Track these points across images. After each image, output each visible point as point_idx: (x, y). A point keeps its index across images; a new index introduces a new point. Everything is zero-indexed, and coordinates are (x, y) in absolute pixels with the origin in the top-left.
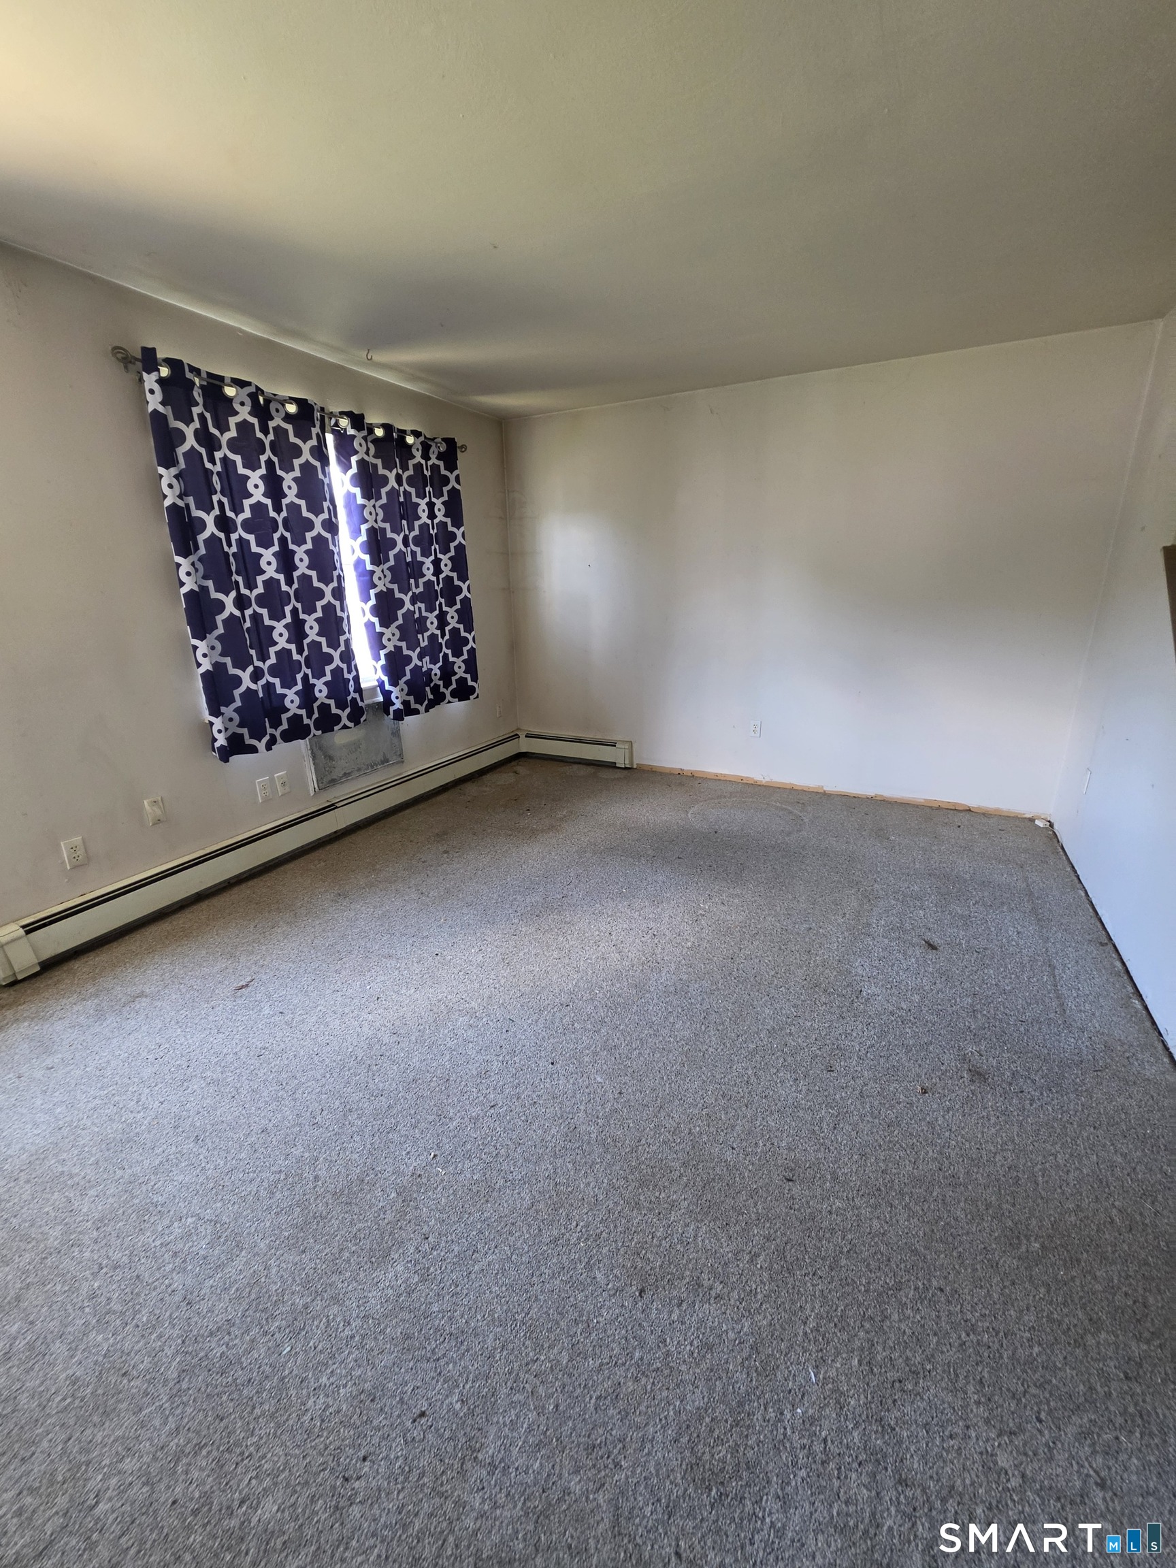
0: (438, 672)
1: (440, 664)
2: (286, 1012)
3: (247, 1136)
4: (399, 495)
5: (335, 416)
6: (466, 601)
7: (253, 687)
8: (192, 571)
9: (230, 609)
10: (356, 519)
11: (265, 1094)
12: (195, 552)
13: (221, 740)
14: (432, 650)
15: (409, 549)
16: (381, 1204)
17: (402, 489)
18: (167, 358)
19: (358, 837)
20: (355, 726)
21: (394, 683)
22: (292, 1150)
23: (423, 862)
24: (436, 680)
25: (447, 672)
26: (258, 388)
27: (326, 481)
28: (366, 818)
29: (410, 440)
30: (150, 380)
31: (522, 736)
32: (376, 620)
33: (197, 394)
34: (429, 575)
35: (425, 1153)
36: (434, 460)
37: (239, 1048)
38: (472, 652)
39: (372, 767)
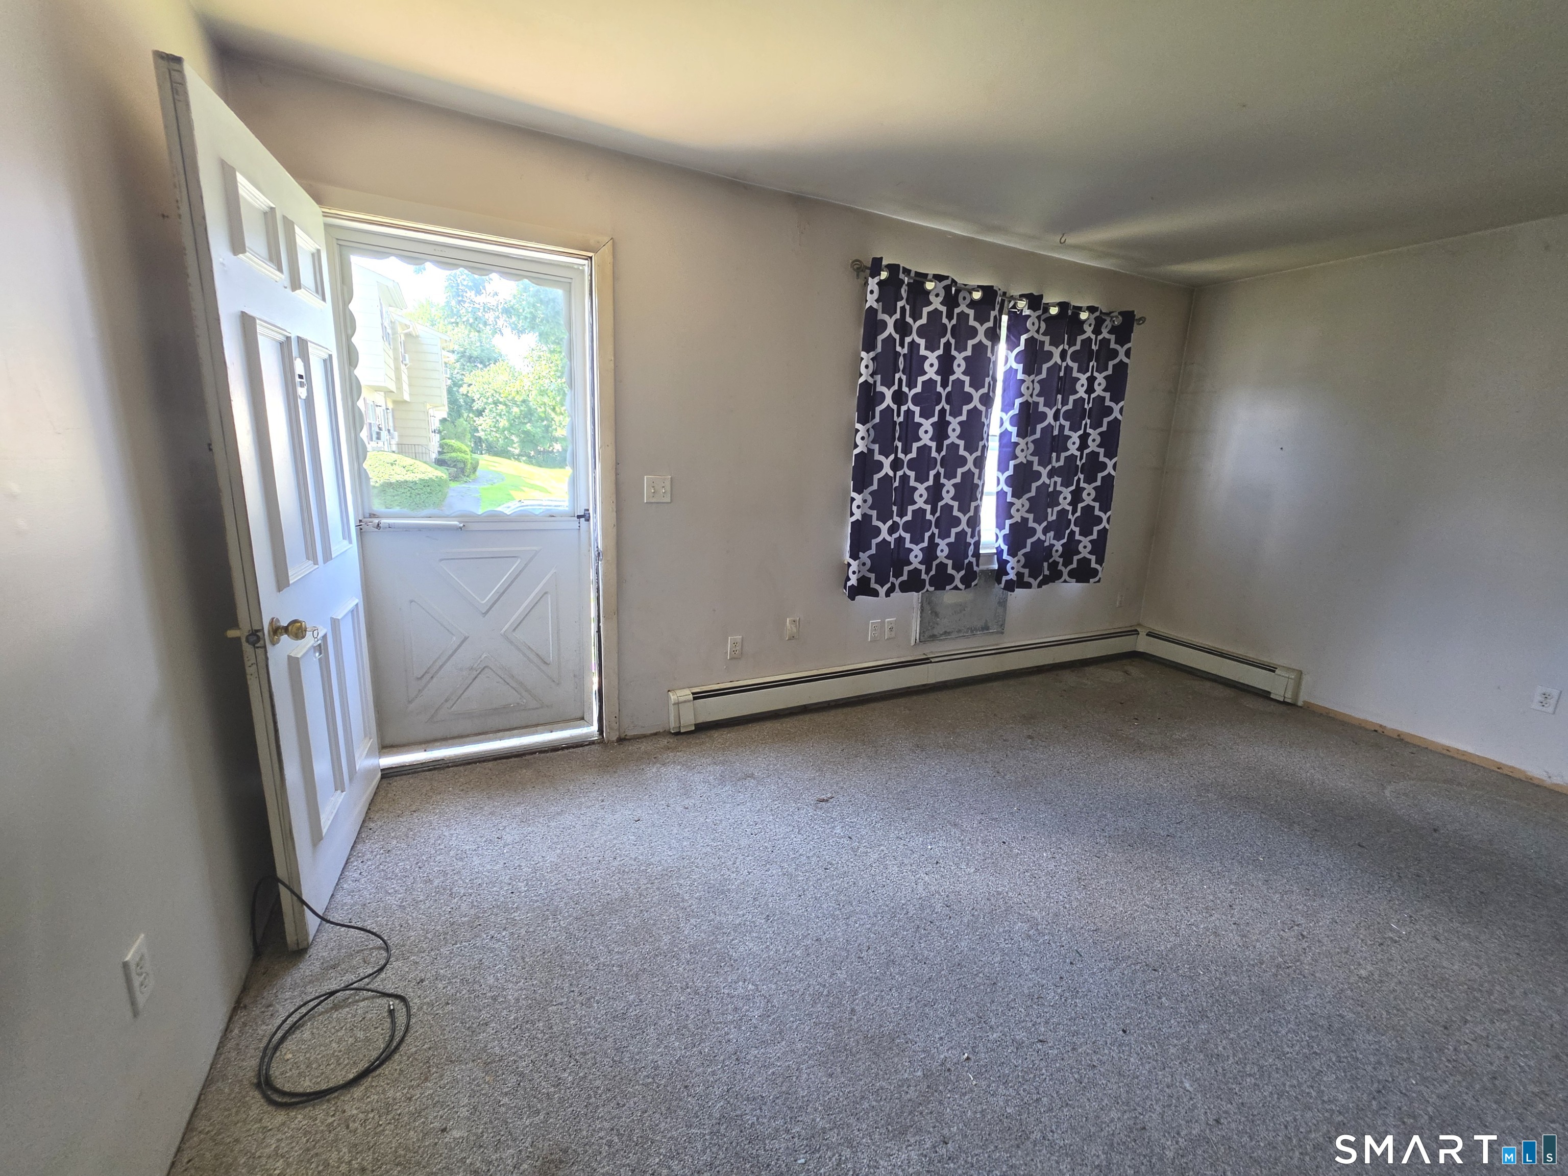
0: (1060, 549)
1: (1065, 540)
2: (853, 838)
3: (804, 937)
4: (1060, 370)
5: (1015, 299)
6: (1109, 479)
7: (888, 538)
8: (866, 436)
9: (887, 470)
10: (1012, 392)
11: (825, 906)
12: (872, 420)
13: (853, 581)
14: (1059, 526)
15: (1058, 423)
16: (906, 1075)
17: (1064, 364)
18: (889, 264)
19: (944, 696)
20: (965, 588)
21: (1013, 553)
22: (837, 971)
23: (1005, 740)
24: (1056, 557)
25: (1070, 549)
26: (953, 281)
27: (993, 359)
28: (955, 680)
29: (1084, 316)
30: (873, 283)
31: (1143, 633)
32: (1008, 490)
33: (904, 292)
34: (1073, 449)
35: (959, 1050)
36: (1105, 334)
37: (812, 853)
38: (1103, 533)
39: (972, 631)
